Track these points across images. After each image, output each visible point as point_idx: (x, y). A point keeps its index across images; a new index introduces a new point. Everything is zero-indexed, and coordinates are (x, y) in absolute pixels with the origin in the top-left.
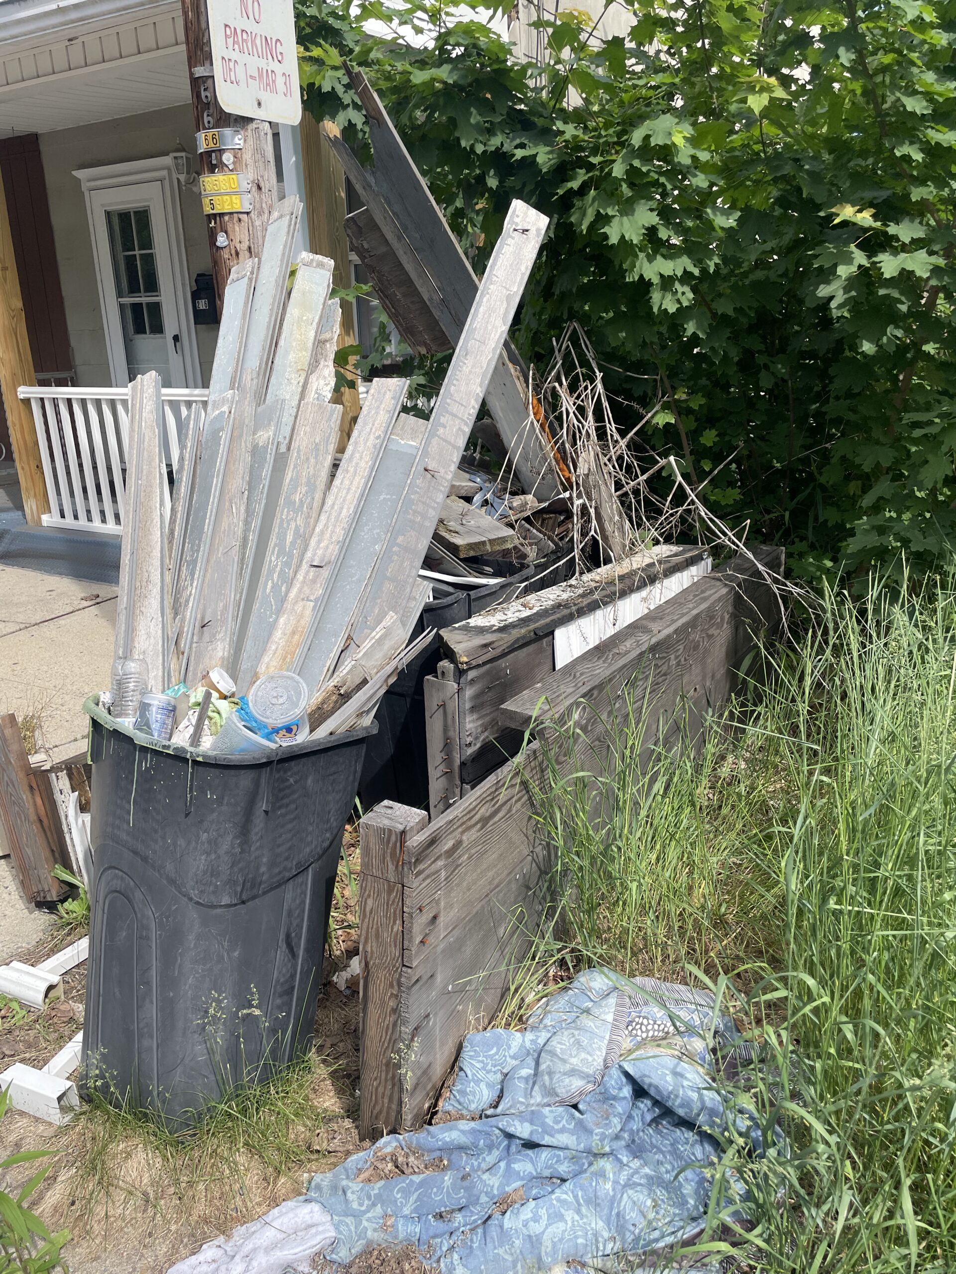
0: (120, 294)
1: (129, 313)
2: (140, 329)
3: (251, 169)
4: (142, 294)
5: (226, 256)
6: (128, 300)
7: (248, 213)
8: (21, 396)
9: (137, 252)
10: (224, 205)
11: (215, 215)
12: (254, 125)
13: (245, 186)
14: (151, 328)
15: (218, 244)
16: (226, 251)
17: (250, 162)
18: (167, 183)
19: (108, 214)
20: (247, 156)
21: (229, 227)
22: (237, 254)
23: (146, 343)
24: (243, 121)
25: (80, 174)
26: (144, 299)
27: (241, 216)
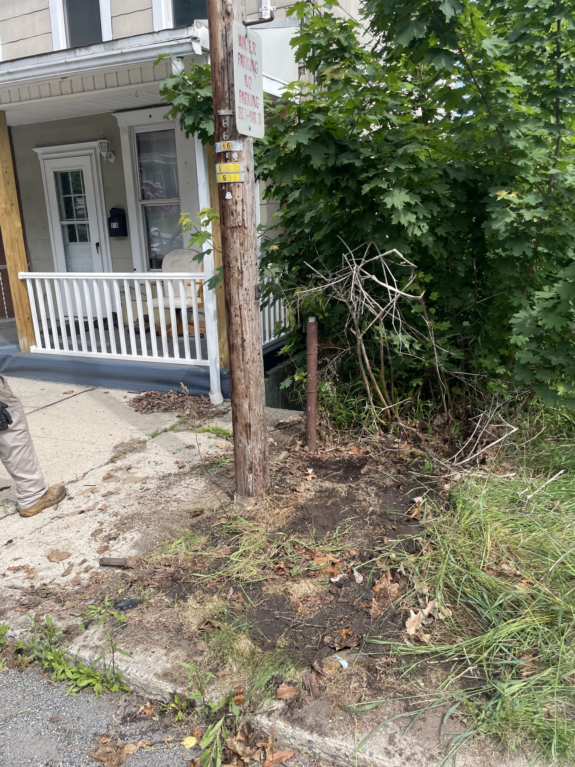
0: (61, 219)
1: (66, 230)
2: (73, 239)
3: (245, 161)
4: (75, 219)
5: (230, 204)
6: (66, 223)
7: (243, 182)
8: (20, 278)
9: (72, 195)
10: (230, 178)
11: (225, 184)
12: (247, 139)
13: (243, 169)
14: (80, 238)
15: (226, 197)
16: (231, 201)
17: (245, 157)
18: (93, 157)
19: (55, 173)
20: (244, 155)
21: (233, 189)
22: (236, 203)
23: (77, 247)
24: (243, 137)
25: (38, 150)
26: (75, 222)
27: (240, 184)
